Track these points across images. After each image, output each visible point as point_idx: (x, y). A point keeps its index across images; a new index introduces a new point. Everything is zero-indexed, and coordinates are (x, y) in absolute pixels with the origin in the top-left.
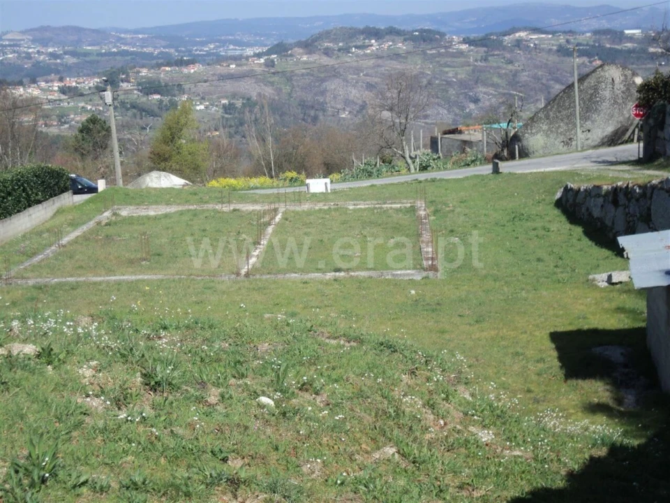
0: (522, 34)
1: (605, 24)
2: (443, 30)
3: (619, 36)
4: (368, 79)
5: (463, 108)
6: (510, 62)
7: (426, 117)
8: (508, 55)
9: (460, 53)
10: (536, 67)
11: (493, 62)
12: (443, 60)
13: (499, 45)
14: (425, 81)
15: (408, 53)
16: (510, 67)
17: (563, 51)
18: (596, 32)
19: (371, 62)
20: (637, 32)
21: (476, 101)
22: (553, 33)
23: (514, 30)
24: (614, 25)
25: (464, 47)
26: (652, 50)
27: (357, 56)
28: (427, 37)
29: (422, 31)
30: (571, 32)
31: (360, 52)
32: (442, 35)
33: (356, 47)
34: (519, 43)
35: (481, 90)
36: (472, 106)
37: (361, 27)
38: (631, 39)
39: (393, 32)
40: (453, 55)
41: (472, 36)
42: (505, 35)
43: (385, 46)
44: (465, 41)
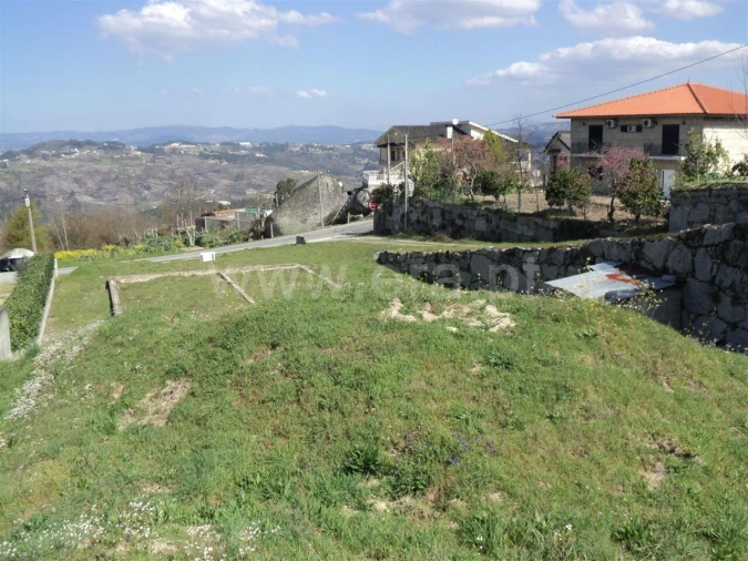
0: (176, 145)
1: (227, 139)
2: (123, 141)
3: (238, 147)
4: (75, 175)
5: (140, 194)
6: (170, 163)
7: (116, 200)
8: (168, 159)
9: (137, 157)
10: (187, 166)
11: (159, 163)
12: (125, 162)
13: (161, 152)
14: (113, 176)
15: (102, 157)
16: (170, 166)
17: (203, 156)
18: (222, 144)
19: (76, 163)
20: (248, 144)
21: (148, 188)
22: (196, 144)
23: (170, 143)
24: (234, 139)
25: (139, 153)
26: (258, 155)
27: (66, 160)
28: (113, 147)
29: (109, 143)
30: (207, 144)
31: (68, 157)
32: (123, 145)
33: (65, 154)
34: (174, 151)
35: (151, 181)
36: (146, 192)
37: (67, 139)
38: (244, 148)
39: (90, 143)
40: (131, 159)
41: (144, 146)
42: (165, 145)
43: (85, 153)
44: (138, 150)
